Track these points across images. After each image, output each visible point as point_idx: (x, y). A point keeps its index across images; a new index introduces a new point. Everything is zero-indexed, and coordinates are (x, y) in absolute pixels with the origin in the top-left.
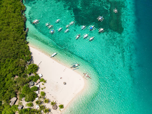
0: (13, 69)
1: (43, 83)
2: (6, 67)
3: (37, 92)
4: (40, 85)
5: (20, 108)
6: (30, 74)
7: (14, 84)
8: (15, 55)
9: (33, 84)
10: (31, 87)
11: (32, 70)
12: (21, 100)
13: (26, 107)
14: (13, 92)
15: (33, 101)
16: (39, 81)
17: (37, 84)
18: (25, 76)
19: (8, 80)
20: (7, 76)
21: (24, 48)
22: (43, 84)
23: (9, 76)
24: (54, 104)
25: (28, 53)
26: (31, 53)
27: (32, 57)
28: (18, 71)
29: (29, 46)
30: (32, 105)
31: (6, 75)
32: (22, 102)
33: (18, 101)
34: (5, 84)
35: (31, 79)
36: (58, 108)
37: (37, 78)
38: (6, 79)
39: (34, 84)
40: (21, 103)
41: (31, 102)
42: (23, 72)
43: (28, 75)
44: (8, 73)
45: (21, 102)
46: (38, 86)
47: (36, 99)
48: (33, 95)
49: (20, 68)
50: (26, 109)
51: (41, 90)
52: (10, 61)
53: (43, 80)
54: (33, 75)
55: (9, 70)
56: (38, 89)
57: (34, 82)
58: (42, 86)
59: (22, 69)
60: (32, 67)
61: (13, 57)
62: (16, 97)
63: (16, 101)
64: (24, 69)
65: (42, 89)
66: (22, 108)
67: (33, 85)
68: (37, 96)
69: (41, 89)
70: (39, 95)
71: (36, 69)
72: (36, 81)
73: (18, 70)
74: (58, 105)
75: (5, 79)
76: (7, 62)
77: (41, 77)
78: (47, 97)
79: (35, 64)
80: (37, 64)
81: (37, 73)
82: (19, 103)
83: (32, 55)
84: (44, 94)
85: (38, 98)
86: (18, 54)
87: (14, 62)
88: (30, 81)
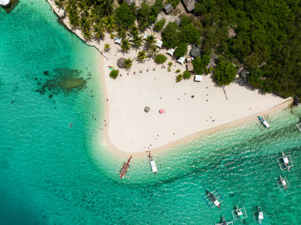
0: (253, 36)
1: (181, 73)
2: (270, 26)
3: (172, 51)
4: (181, 66)
5: (168, 7)
6: (217, 61)
7: (219, 21)
8: (283, 56)
9: (193, 54)
10: (189, 48)
11: (220, 69)
12: (180, 17)
13: (160, 17)
14: (206, 10)
15: (163, 35)
16: (191, 68)
17: (186, 61)
18: (220, 51)
19: (239, 16)
20: (248, 19)
21: (286, 84)
22: (178, 71)
23: (246, 23)
24: (126, 64)
25: (267, 86)
26: (264, 90)
27: (252, 88)
28: (241, 42)
29: (284, 97)
30: (156, 29)
31: (251, 18)
32: (177, 17)
33: (183, 11)
34: (234, 6)
35: (205, 56)
37: (199, 68)
38: (243, 13)
39: (192, 56)
40: (175, 15)
41: (162, 31)
42: (231, 51)
43: (217, 57)
44: (253, 23)
45: (179, 15)
46: (182, 60)
47: (161, 42)
48: (170, 40)
49: (244, 49)
50: (156, 16)
51: (169, 59)
52: (276, 41)
53: (186, 76)
54: (212, 64)
55: (256, 28)
56: (176, 57)
57: (194, 58)
58: (176, 67)
59: (241, 52)
60: (226, 73)
61: (282, 52)
62: (193, 12)
63: (185, 7)
64: (236, 57)
65: (170, 64)
66: (164, 10)
67: (190, 53)
68: (164, 47)
69: (174, 62)
70: (163, 52)
71: (219, 78)
72: (194, 63)
73: (244, 43)
74: (122, 71)
75: (244, 12)
76: (279, 32)
77: (195, 78)
78: (150, 63)
79: (231, 84)
80: (227, 87)
81: (209, 75)
82: (178, 10)
83: (257, 91)
84: (160, 60)
85: (160, 46)
86: (280, 65)
87: (267, 47)
88: (202, 53)
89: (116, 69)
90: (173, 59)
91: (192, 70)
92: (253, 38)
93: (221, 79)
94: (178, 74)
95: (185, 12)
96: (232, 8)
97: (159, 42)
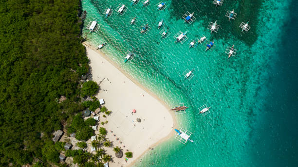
0: (59, 85)
1: (104, 114)
2: (47, 79)
3: (94, 127)
4: (99, 117)
5: (67, 147)
6: (85, 97)
7: (59, 110)
8: (62, 62)
9: (89, 114)
10: (86, 118)
11: (90, 92)
12: (70, 136)
13: (76, 148)
14: (57, 122)
15: (87, 139)
16: (98, 110)
17: (95, 115)
18: (78, 99)
19: (49, 101)
20: (48, 94)
21: (78, 51)
22: (104, 116)
23: (52, 94)
24: (119, 151)
25: (84, 61)
26: (88, 61)
27: (90, 68)
28: (66, 90)
29: (85, 48)
30: (85, 146)
31: (47, 93)
32: (70, 138)
33: (64, 136)
34: (45, 107)
35: (86, 106)
36: (125, 156)
37: (96, 105)
38: (47, 99)
39: (91, 113)
40: (69, 140)
41: (84, 141)
42: (74, 93)
43: (82, 99)
44: (50, 90)
45: (68, 137)
46: (96, 118)
47: (92, 137)
48: (88, 132)
49: (70, 86)
50: (77, 151)
51: (101, 126)
52: (54, 71)
53: (104, 110)
54: (89, 99)
55: (53, 86)
56: (96, 123)
57: (90, 111)
58: (103, 120)
59: (72, 87)
60: (90, 87)
61: (59, 64)
62: (62, 130)
63: (61, 136)
64: (76, 88)
65: (103, 124)
66: (71, 148)
67: (89, 116)
68: (94, 135)
69: (100, 123)
70: (98, 133)
71: (95, 90)
72: (94, 110)
73: (66, 88)
74: (124, 152)
75: (45, 99)
76: (48, 72)
77: (103, 104)
78: (109, 137)
79: (94, 81)
80: (98, 83)
81: (96, 96)
82: (65, 140)
83: (90, 65)
84: (104, 132)
85: (95, 137)
86: (68, 61)
87: (61, 73)
88: (85, 108)
89: (125, 155)
90: (98, 124)
91: (99, 109)
92: (60, 84)
93: (95, 88)
94: (106, 115)
95: (64, 135)
96: (47, 107)
97: (93, 138)
